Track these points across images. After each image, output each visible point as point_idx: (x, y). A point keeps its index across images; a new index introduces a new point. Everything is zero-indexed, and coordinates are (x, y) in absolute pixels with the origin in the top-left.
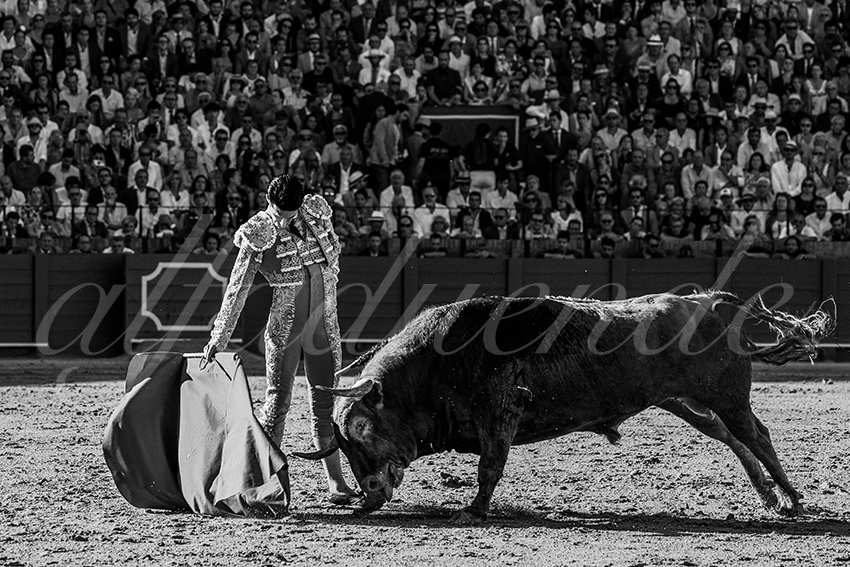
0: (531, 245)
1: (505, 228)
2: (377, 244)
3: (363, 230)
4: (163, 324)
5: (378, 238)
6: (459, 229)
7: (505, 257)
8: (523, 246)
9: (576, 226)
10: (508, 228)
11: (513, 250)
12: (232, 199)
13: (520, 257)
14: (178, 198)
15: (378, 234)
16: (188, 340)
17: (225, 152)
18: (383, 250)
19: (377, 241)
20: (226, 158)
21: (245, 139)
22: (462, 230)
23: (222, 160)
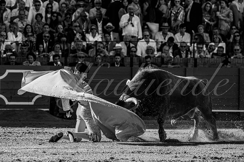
0: (198, 60)
1: (185, 52)
2: (119, 60)
3: (112, 53)
4: (8, 101)
5: (119, 57)
6: (160, 52)
7: (184, 67)
8: (194, 61)
9: (222, 49)
10: (186, 52)
11: (188, 64)
12: (45, 36)
13: (192, 67)
14: (16, 36)
15: (119, 55)
16: (22, 109)
17: (40, 12)
18: (122, 63)
19: (119, 59)
20: (40, 15)
21: (50, 6)
22: (162, 53)
23: (39, 16)
